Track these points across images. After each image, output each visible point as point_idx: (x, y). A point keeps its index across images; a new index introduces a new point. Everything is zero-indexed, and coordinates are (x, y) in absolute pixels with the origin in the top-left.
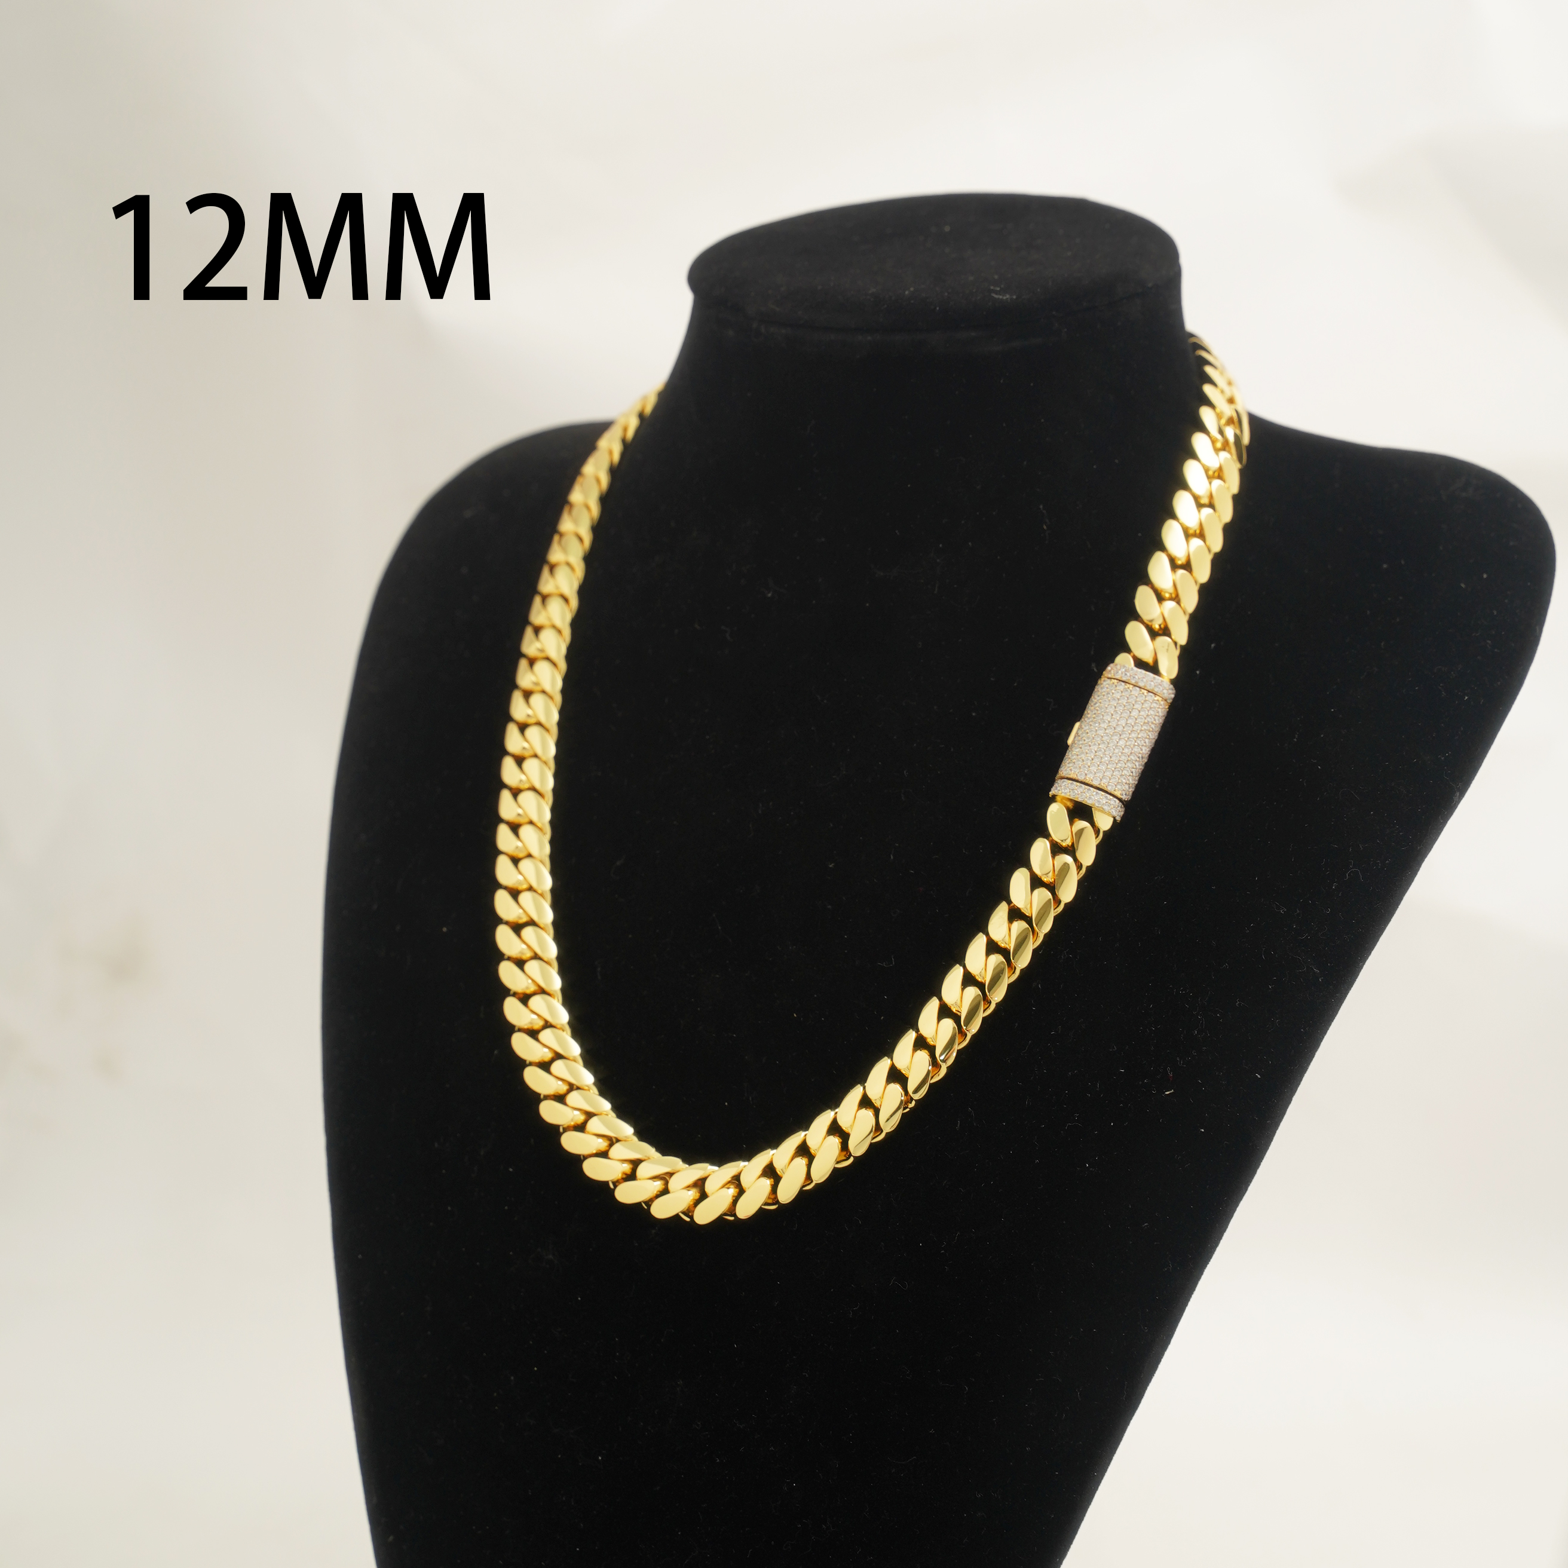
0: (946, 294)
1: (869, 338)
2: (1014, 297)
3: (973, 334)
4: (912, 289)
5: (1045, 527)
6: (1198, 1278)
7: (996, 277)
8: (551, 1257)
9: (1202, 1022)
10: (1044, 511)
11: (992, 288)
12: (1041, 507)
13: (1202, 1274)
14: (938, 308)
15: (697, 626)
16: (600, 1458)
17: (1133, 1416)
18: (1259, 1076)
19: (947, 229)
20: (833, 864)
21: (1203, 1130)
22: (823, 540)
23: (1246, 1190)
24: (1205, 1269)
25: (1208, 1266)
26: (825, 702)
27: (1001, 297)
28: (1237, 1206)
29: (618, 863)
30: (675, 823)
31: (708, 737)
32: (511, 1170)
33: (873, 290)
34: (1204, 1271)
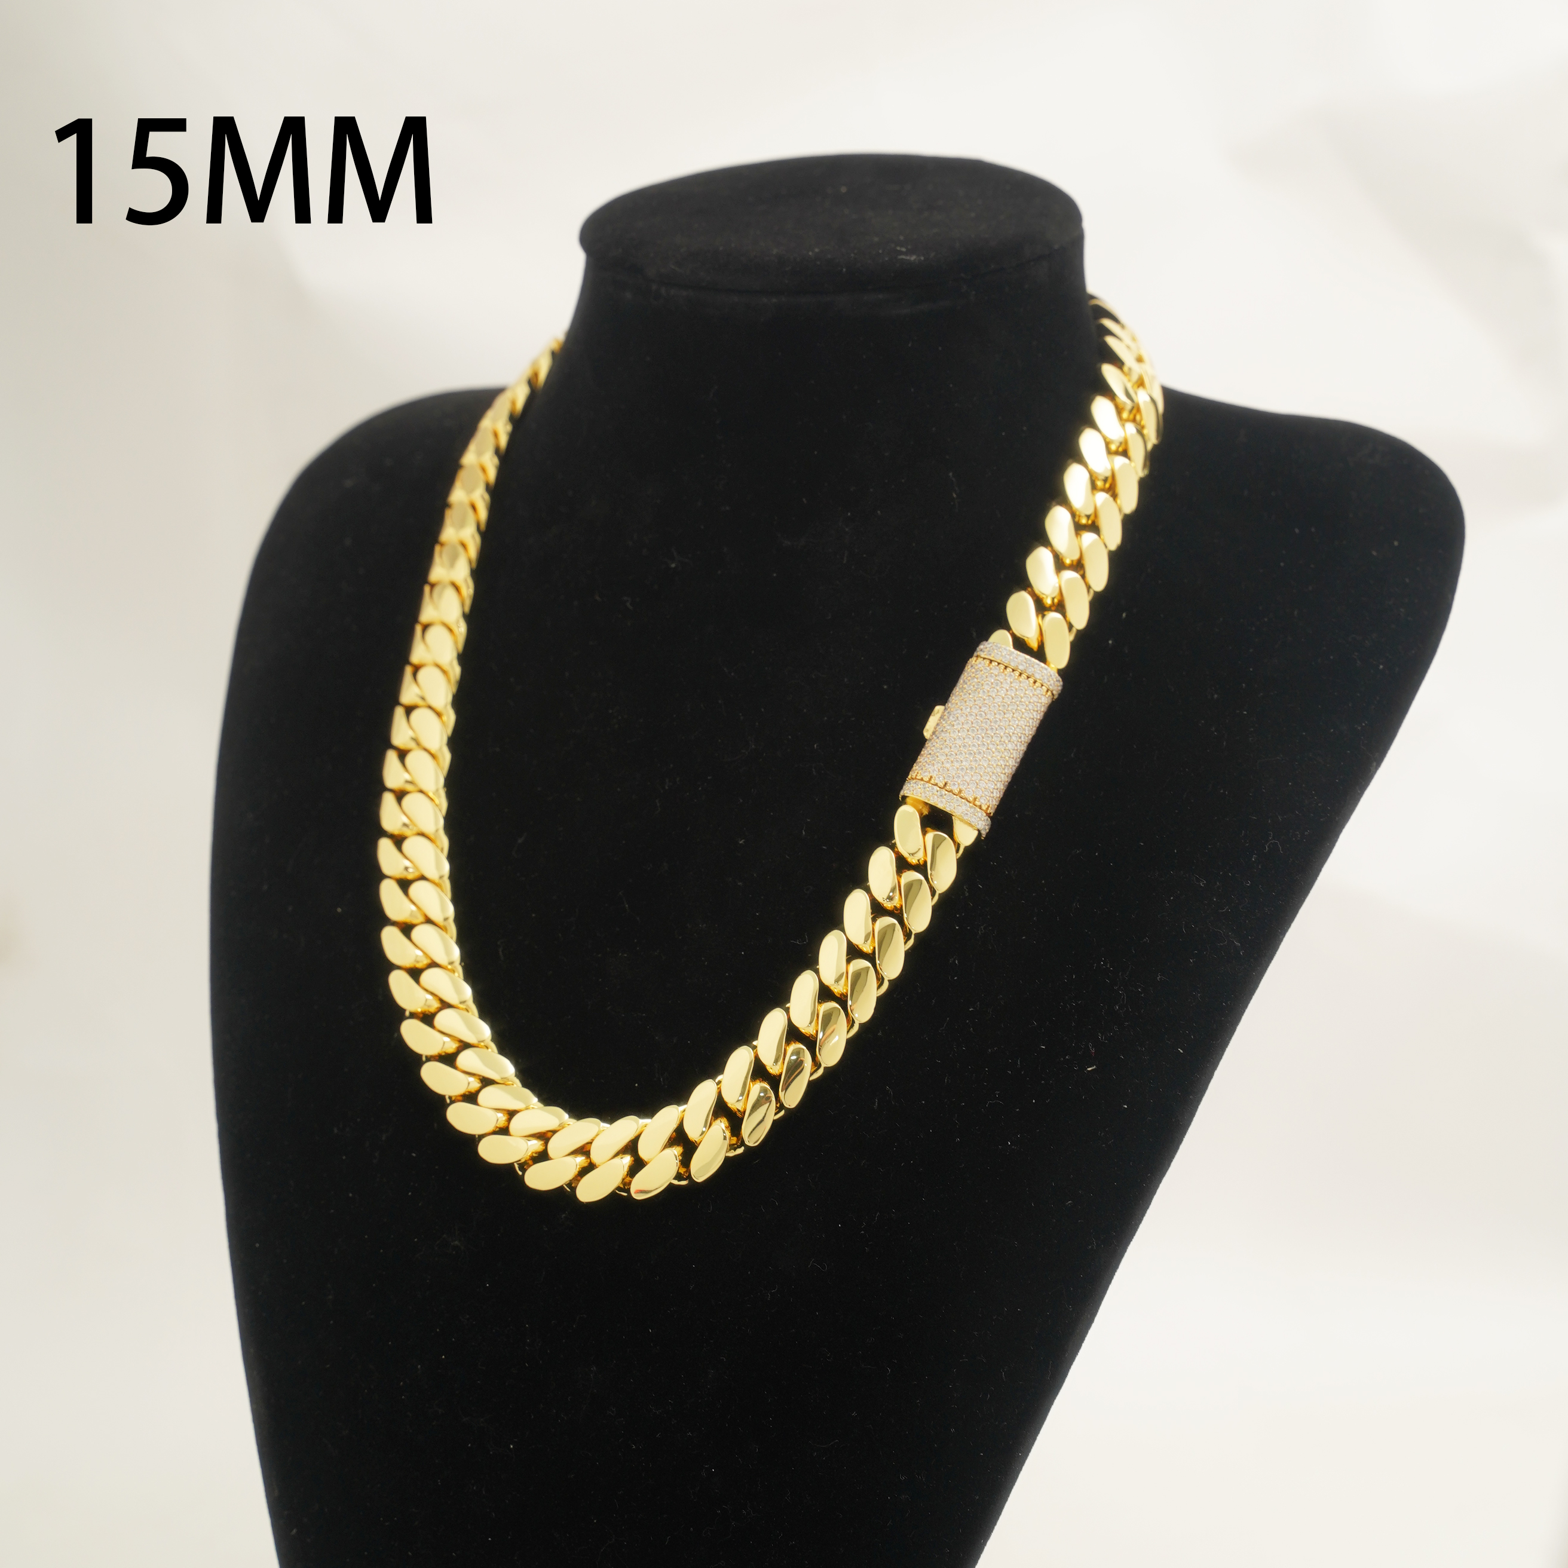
0: (852, 255)
1: (774, 300)
2: (922, 258)
3: (881, 296)
4: (817, 250)
5: (955, 495)
6: (1122, 1256)
7: (902, 238)
8: (457, 1243)
9: (1124, 998)
10: (954, 479)
11: (898, 248)
12: (951, 474)
13: (1126, 1251)
14: (844, 270)
15: (598, 598)
16: (512, 1446)
17: (1056, 1396)
18: (1181, 1051)
19: (844, 189)
20: (743, 841)
21: (1126, 1106)
22: (728, 508)
23: (1169, 1165)
24: (1128, 1246)
25: (1132, 1243)
26: (733, 674)
27: (908, 258)
28: (1160, 1182)
29: (520, 841)
30: (579, 799)
31: (610, 711)
32: (414, 1155)
33: (775, 251)
34: (1127, 1248)
